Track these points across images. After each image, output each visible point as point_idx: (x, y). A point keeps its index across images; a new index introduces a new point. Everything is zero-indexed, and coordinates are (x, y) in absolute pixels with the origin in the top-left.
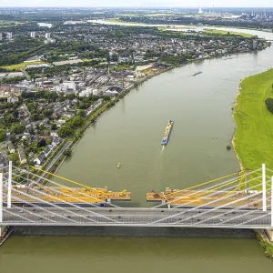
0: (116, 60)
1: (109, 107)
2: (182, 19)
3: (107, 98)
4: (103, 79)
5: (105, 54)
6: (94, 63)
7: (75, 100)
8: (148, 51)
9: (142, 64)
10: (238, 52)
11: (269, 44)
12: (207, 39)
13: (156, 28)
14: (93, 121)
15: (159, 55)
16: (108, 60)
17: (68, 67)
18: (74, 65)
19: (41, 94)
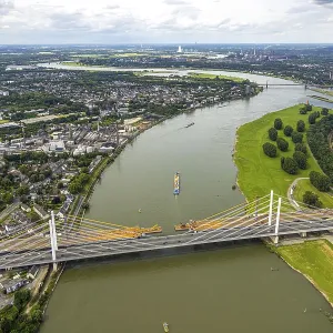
0: (98, 114)
1: (109, 163)
2: (159, 59)
3: (105, 155)
4: (92, 136)
5: (81, 107)
6: (73, 119)
7: (71, 160)
8: (131, 102)
9: (130, 117)
10: (230, 99)
11: (262, 89)
12: (195, 86)
13: (131, 73)
14: (98, 177)
15: (145, 106)
16: (88, 114)
17: (44, 125)
18: (49, 122)
19: (28, 156)
